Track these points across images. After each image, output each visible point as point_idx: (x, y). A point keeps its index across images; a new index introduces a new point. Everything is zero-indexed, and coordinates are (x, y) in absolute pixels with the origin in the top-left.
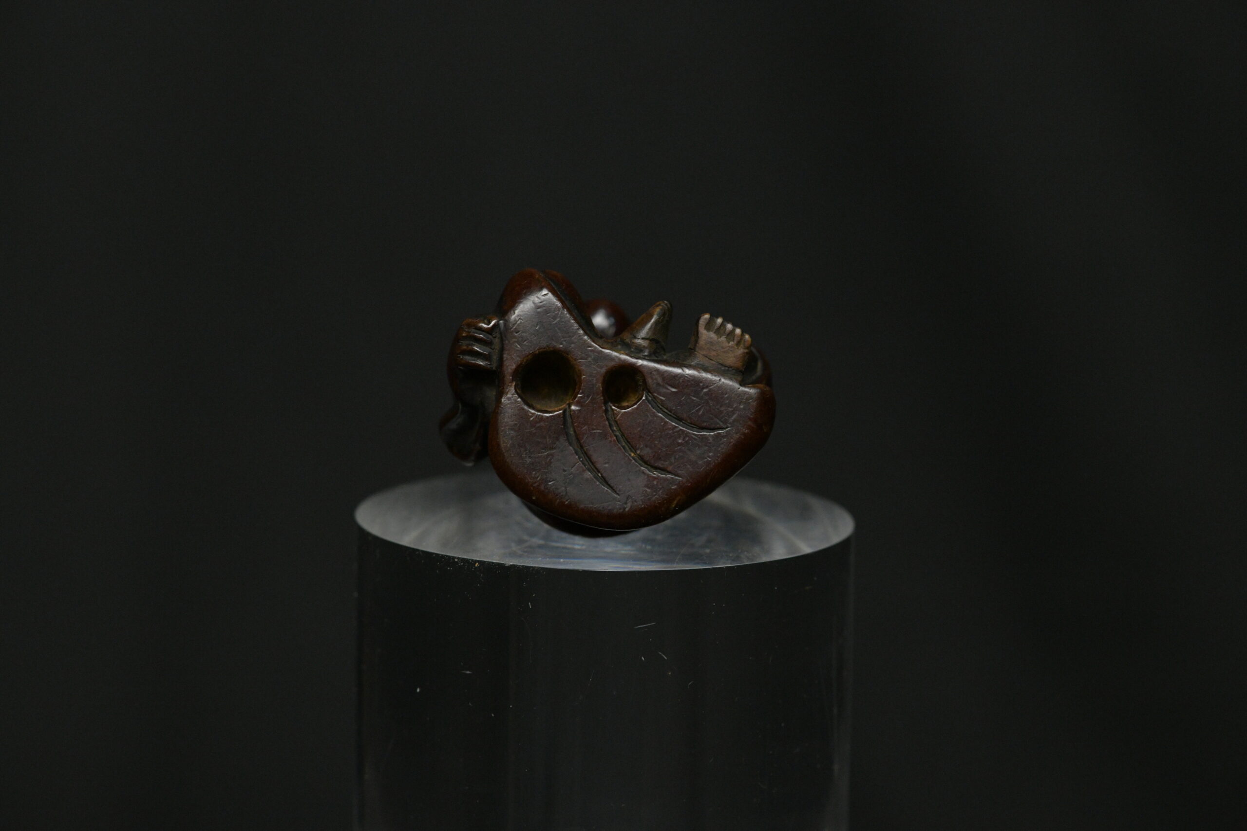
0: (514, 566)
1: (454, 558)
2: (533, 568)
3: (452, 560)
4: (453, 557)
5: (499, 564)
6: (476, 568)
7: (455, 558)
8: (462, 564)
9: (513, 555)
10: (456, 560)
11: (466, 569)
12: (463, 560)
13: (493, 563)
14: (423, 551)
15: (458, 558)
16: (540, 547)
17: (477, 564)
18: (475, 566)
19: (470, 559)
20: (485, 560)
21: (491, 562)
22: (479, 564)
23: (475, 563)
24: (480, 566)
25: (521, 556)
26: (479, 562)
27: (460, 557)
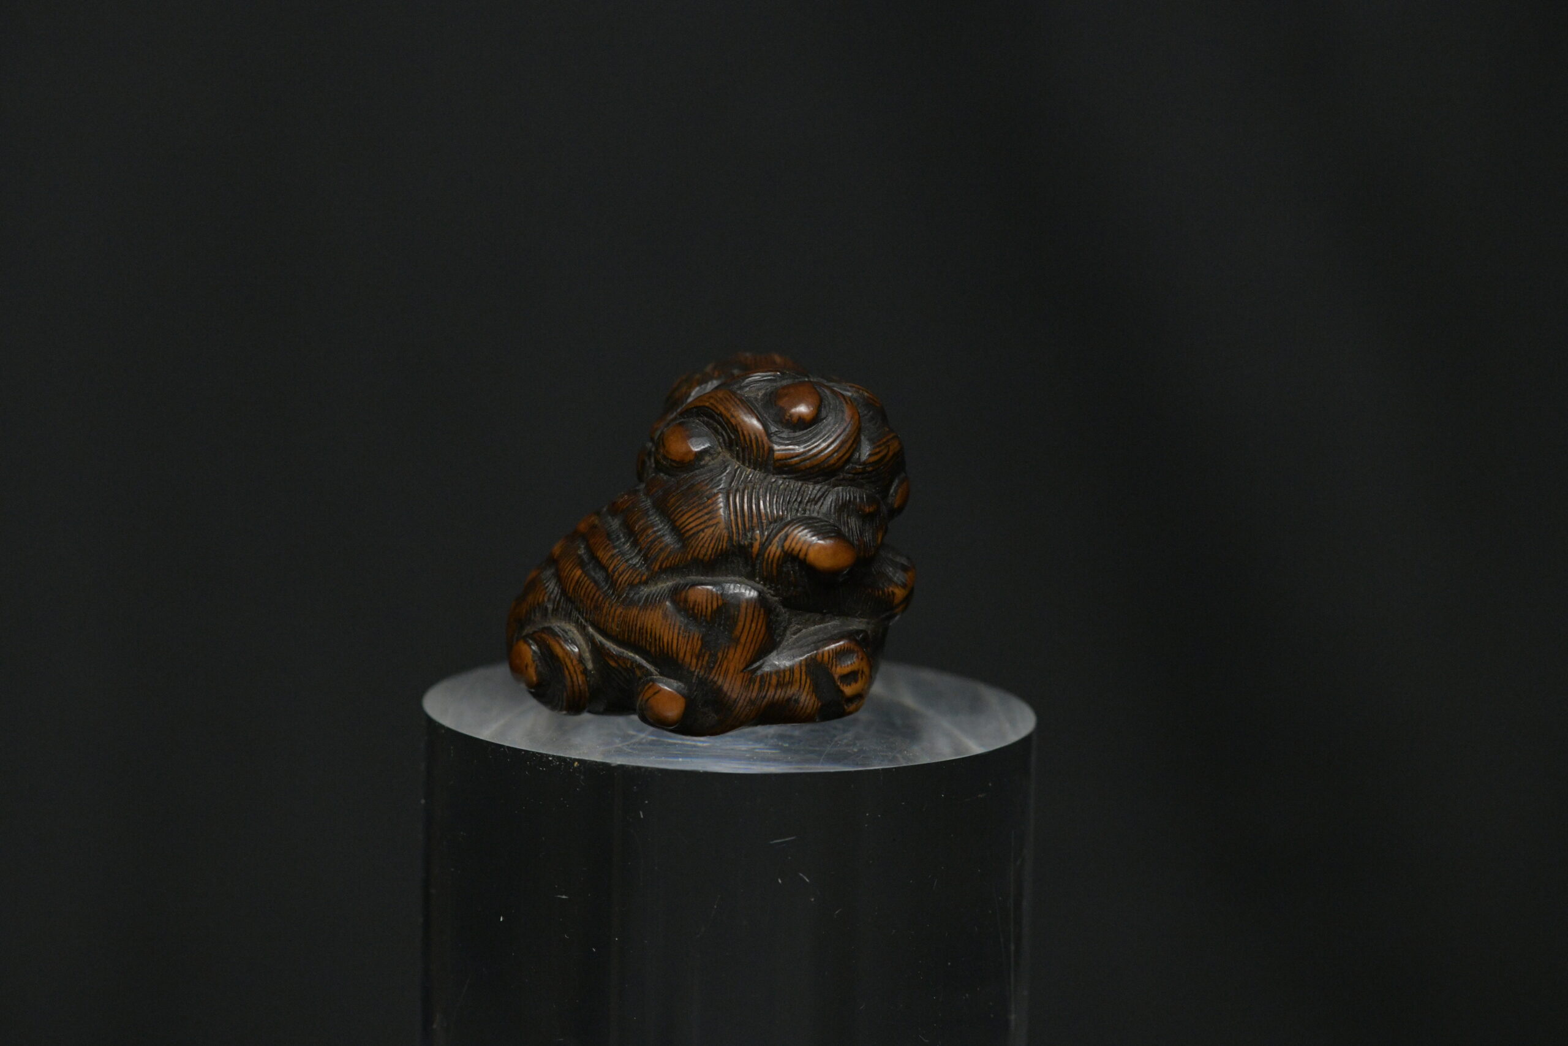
0: (622, 766)
1: (548, 756)
2: (646, 769)
3: (545, 758)
4: (546, 754)
5: (603, 764)
6: (575, 769)
7: (550, 756)
8: (558, 763)
9: (619, 752)
10: (550, 759)
11: (562, 769)
12: (559, 758)
13: (596, 762)
14: (509, 748)
15: (553, 756)
16: (652, 743)
17: (576, 764)
18: (573, 765)
19: (567, 758)
20: (587, 759)
21: (594, 761)
22: (578, 763)
23: (574, 763)
24: (580, 766)
25: (628, 754)
26: (579, 761)
27: (555, 754)
